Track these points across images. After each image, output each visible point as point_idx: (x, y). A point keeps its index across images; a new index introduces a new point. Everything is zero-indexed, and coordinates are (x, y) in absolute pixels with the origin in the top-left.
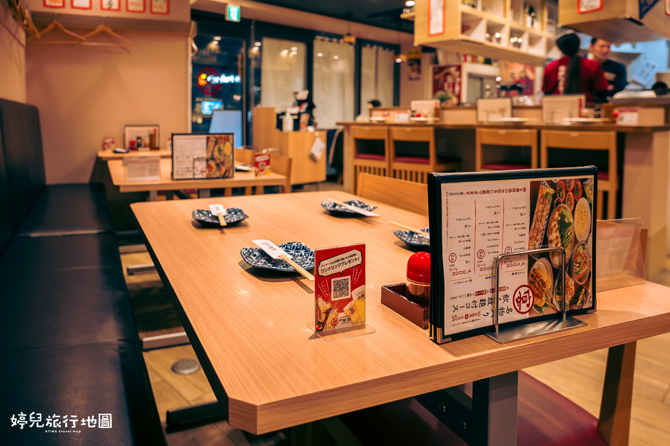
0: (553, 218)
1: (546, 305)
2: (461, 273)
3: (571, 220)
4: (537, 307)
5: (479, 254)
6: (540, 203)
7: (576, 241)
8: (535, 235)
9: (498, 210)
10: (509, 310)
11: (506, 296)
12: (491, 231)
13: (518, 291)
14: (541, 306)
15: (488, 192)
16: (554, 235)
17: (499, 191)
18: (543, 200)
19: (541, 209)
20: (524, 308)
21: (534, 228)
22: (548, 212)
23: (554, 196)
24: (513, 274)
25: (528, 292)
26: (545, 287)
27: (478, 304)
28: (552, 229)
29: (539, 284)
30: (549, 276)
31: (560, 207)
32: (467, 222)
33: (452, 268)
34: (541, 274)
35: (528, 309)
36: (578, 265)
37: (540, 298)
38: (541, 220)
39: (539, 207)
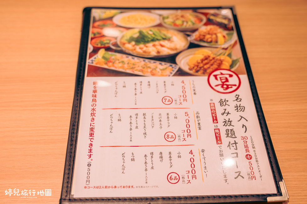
0: (132, 50)
1: (230, 55)
2: (193, 166)
3: (136, 31)
4: (232, 66)
5: (169, 140)
6: (113, 66)
7: (160, 25)
8: (149, 70)
9: (116, 117)
10: (237, 98)
11: (222, 103)
12: (141, 125)
13: (215, 88)
14: (230, 61)
15: (92, 129)
16: (152, 49)
17: (93, 114)
18: (110, 62)
19: (120, 65)
20: (233, 80)
21: (142, 71)
22: (124, 56)
23: (108, 49)
24: (195, 94)
25: (215, 76)
26: (209, 57)
27: (232, 140)
28: (145, 52)
29: (206, 64)
30: (197, 52)
31: (121, 42)
32: (128, 157)
33: (186, 179)
34: (194, 62)
35: (235, 76)
36: (185, 24)
37: (221, 63)
38: (134, 64)
39: (117, 67)
